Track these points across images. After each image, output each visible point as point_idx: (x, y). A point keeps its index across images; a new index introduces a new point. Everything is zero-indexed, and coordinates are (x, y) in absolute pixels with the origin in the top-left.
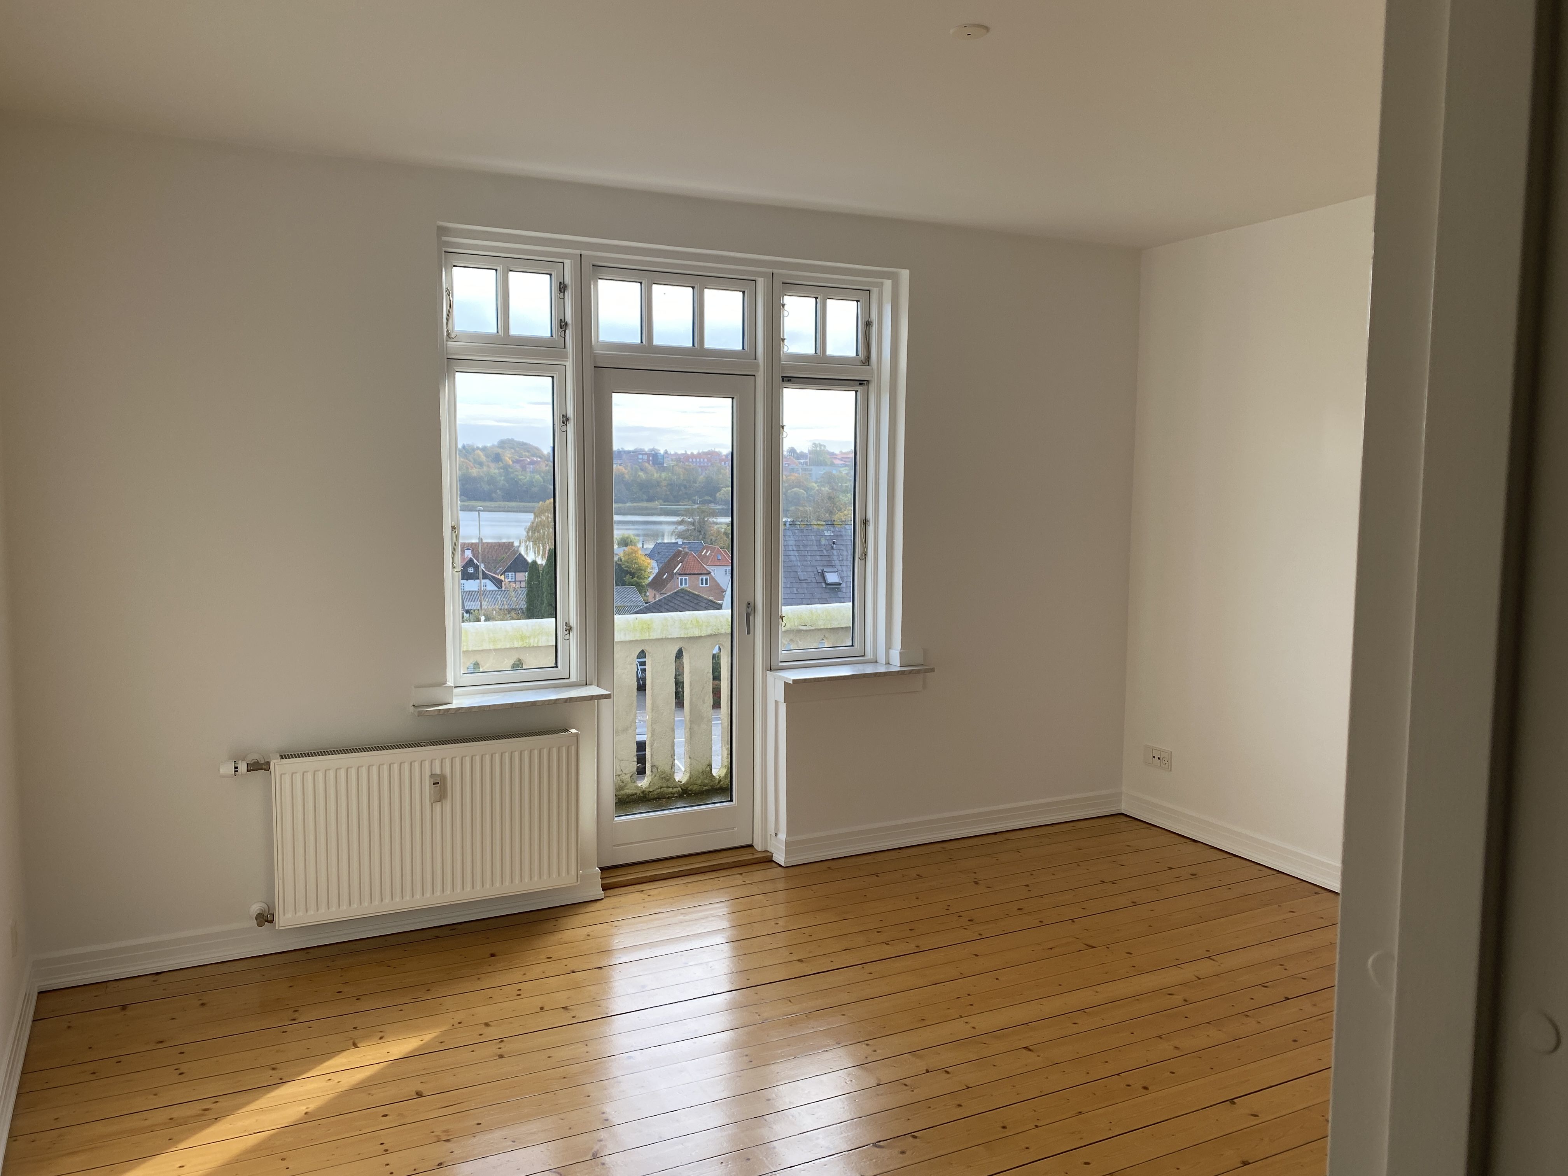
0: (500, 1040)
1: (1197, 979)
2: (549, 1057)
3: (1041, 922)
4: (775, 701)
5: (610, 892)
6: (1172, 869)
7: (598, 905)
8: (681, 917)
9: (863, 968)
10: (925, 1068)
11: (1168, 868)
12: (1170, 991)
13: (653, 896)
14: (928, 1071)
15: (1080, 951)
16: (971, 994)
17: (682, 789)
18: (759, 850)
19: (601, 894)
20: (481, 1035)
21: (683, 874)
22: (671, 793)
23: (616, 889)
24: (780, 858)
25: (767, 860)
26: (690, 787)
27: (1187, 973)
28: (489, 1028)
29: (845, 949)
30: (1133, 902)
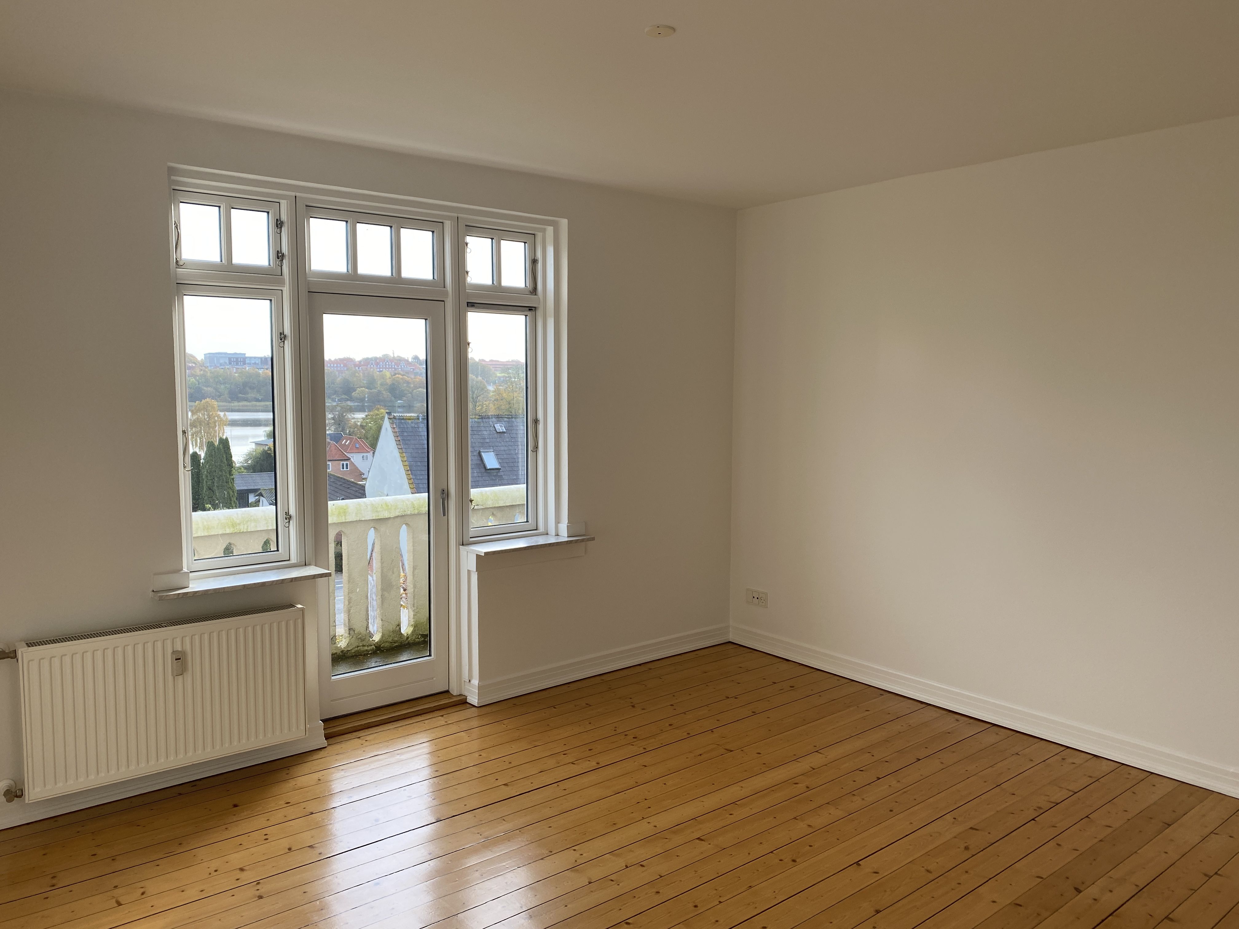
0: (256, 882)
1: (812, 769)
2: (305, 892)
3: (688, 734)
4: (468, 570)
5: (331, 741)
6: (776, 683)
7: (322, 754)
8: (398, 757)
9: (558, 786)
10: (624, 865)
11: (773, 683)
12: (796, 780)
13: (370, 740)
14: (627, 867)
15: (722, 755)
16: (647, 798)
17: (376, 647)
18: (455, 695)
19: (324, 743)
20: (238, 879)
21: (392, 720)
22: (367, 650)
23: (336, 738)
24: (473, 699)
25: (462, 702)
26: (383, 645)
27: (804, 765)
28: (245, 872)
29: (540, 771)
30: (753, 712)
